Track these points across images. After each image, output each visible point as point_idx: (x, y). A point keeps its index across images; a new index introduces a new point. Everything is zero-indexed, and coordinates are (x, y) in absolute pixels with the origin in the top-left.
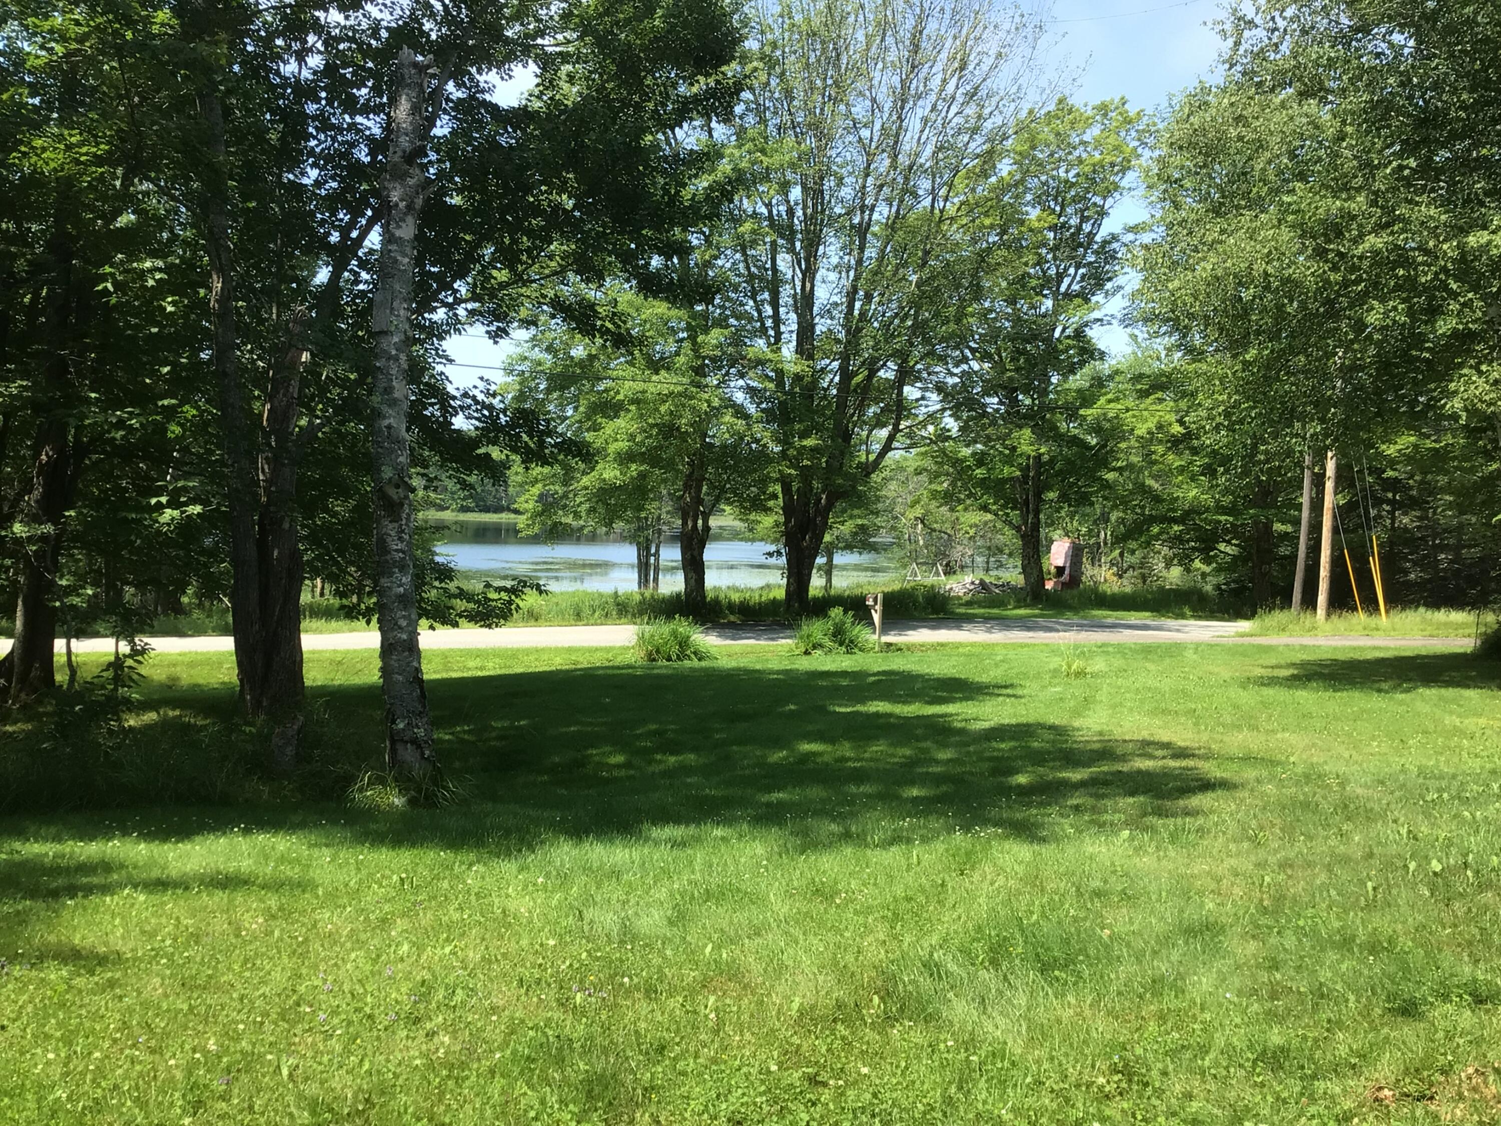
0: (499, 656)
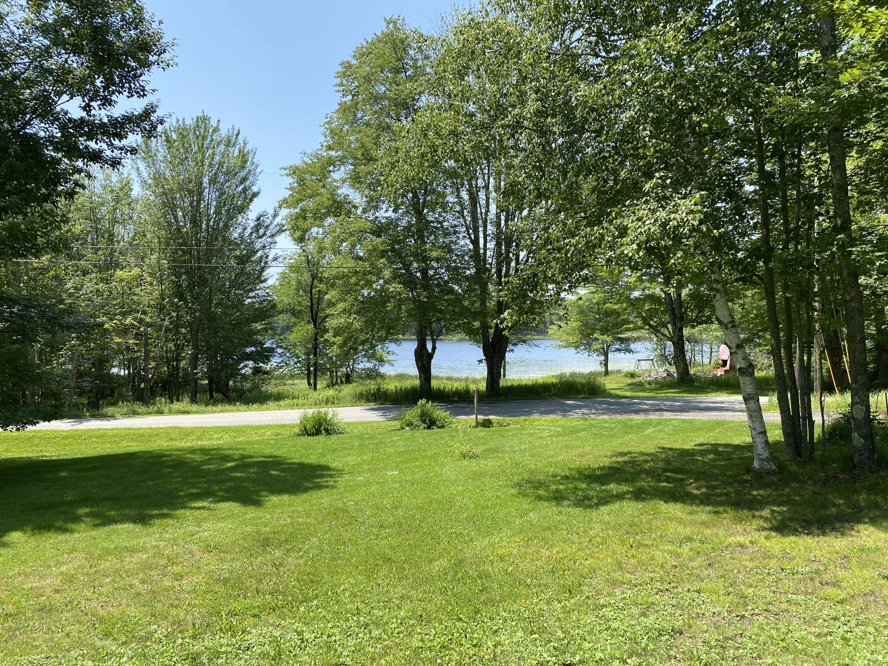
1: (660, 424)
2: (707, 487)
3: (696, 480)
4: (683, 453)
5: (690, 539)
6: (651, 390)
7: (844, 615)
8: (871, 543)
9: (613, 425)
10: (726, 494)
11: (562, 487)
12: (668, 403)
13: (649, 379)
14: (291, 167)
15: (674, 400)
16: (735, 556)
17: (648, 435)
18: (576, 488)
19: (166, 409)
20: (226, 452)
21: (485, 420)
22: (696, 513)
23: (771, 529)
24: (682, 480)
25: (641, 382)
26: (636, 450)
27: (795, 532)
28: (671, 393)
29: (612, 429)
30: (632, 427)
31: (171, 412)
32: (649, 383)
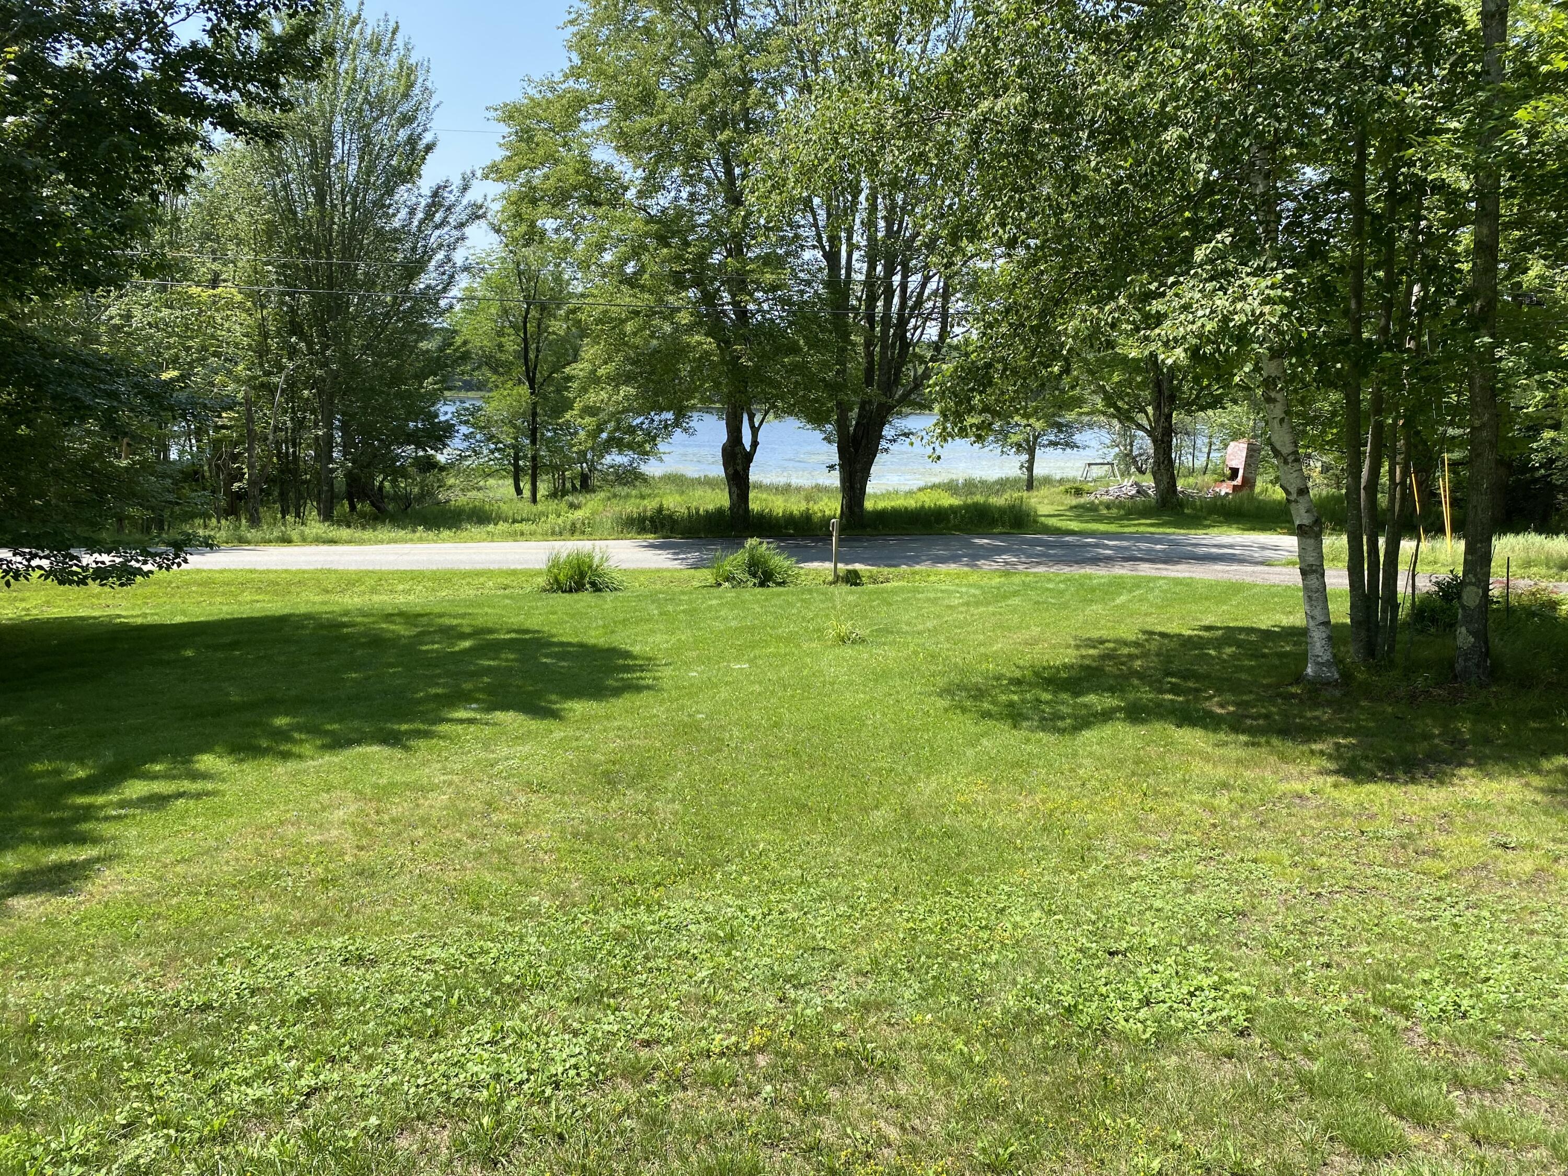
1: (1138, 586)
2: (1237, 704)
3: (1219, 691)
4: (1187, 642)
5: (1225, 785)
6: (1110, 520)
7: (1450, 895)
8: (1480, 795)
9: (1062, 586)
10: (1267, 717)
11: (1016, 698)
12: (1143, 545)
13: (1106, 498)
14: (506, 105)
15: (1151, 539)
16: (1294, 811)
17: (1123, 606)
18: (1039, 701)
19: (295, 535)
20: (447, 621)
21: (849, 571)
22: (1226, 744)
23: (1337, 772)
24: (1197, 690)
25: (1092, 503)
26: (1111, 635)
27: (1371, 777)
28: (1144, 527)
29: (1061, 593)
30: (1093, 590)
31: (304, 540)
32: (1108, 507)
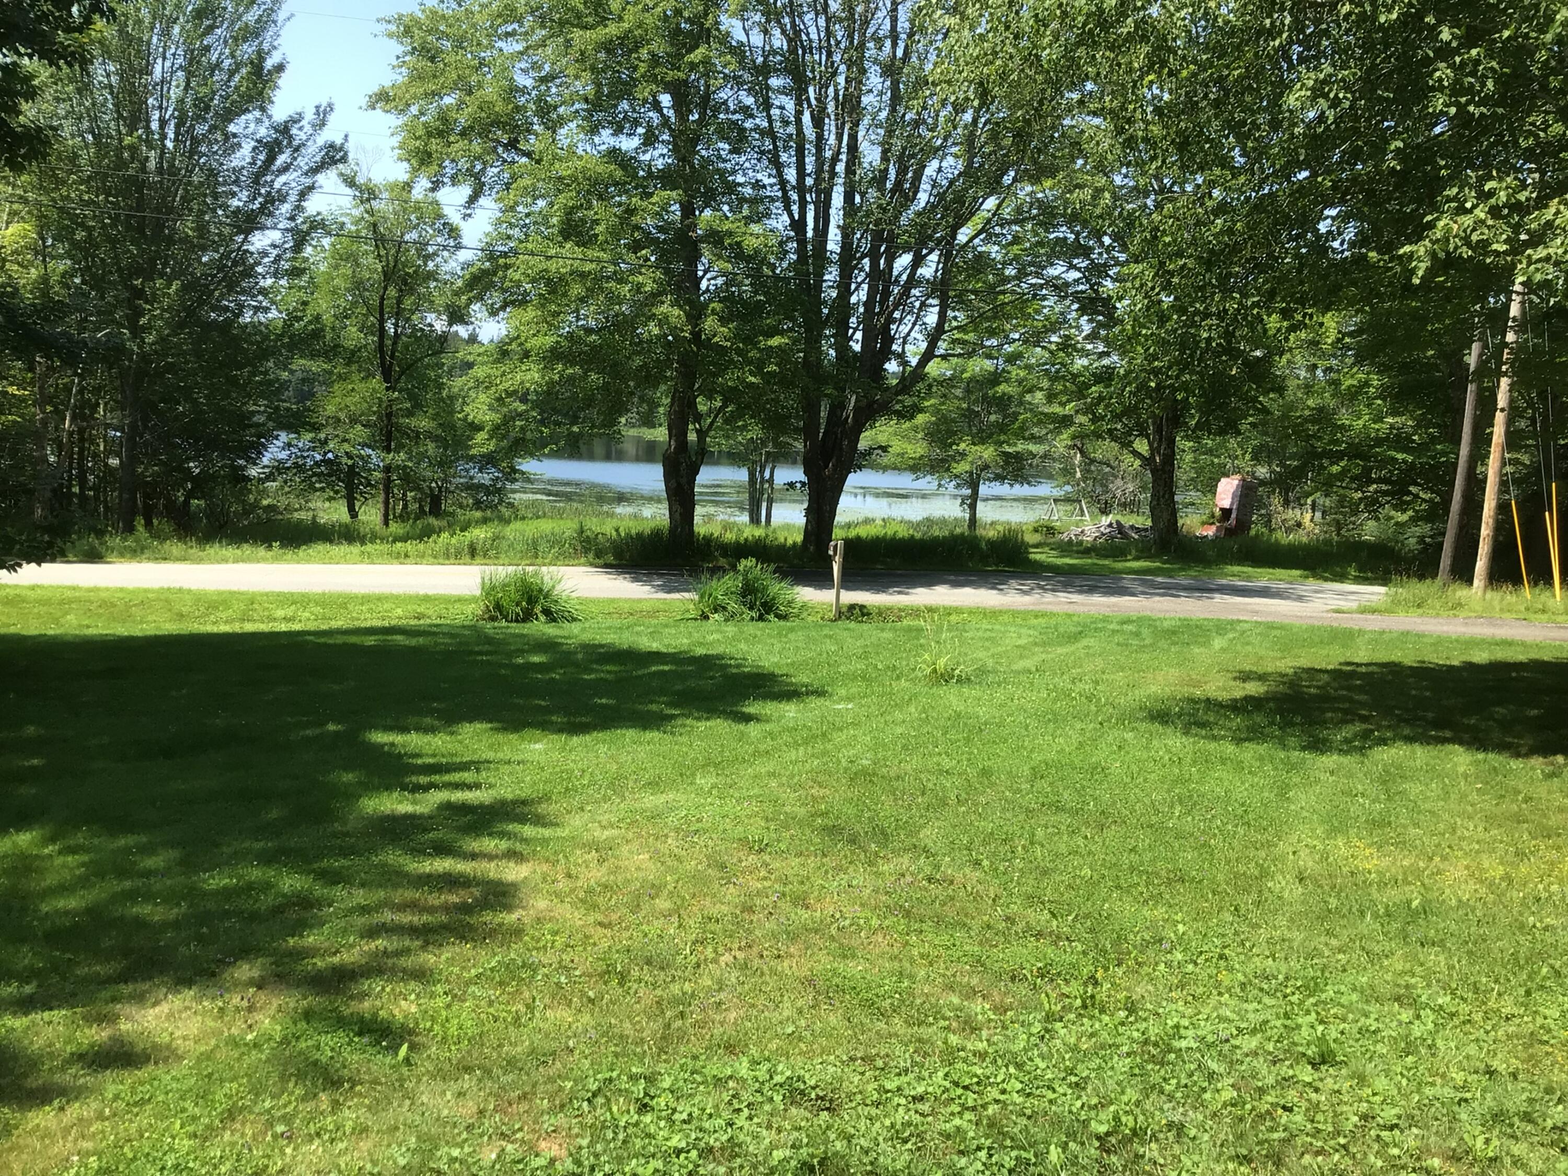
0: (317, 604)
13: (1082, 538)
21: (853, 606)
